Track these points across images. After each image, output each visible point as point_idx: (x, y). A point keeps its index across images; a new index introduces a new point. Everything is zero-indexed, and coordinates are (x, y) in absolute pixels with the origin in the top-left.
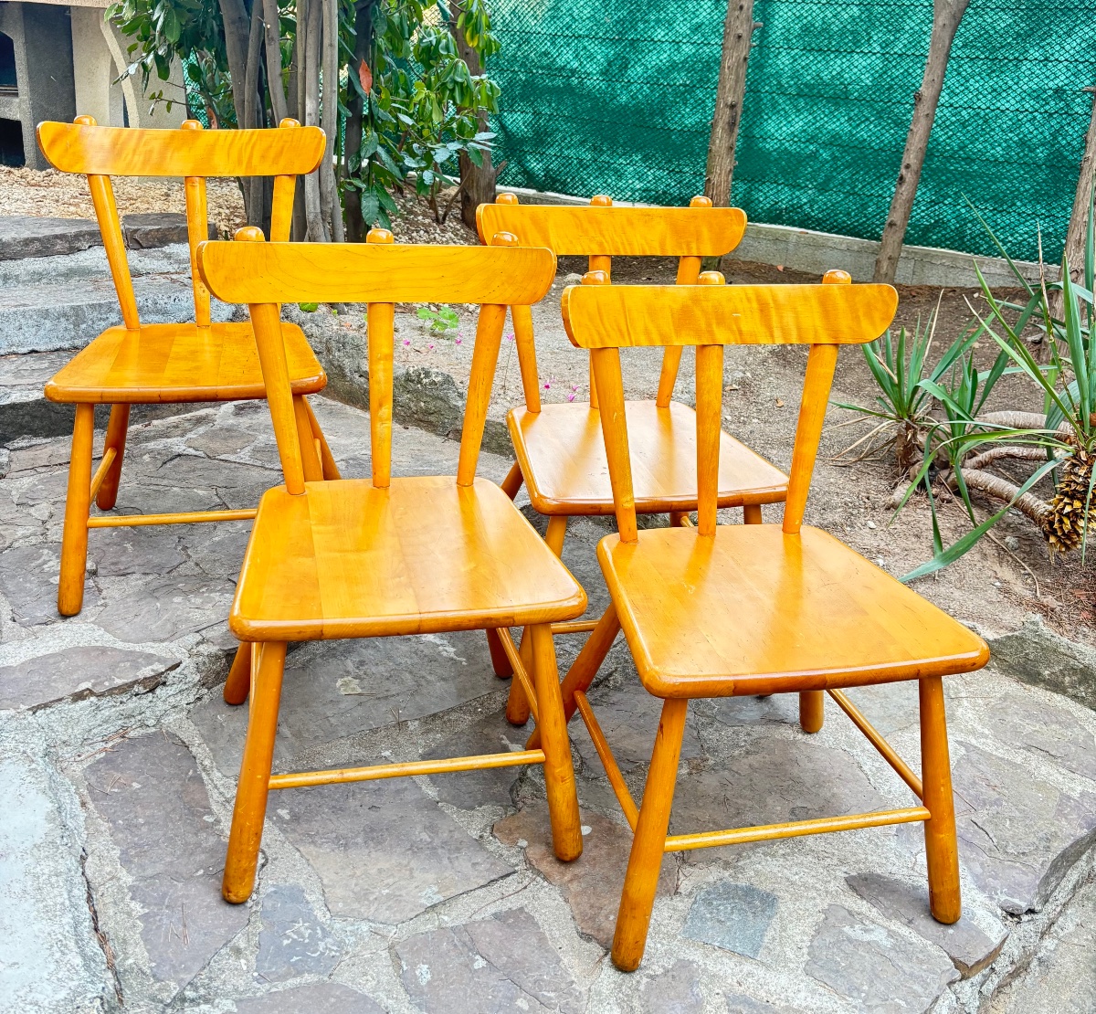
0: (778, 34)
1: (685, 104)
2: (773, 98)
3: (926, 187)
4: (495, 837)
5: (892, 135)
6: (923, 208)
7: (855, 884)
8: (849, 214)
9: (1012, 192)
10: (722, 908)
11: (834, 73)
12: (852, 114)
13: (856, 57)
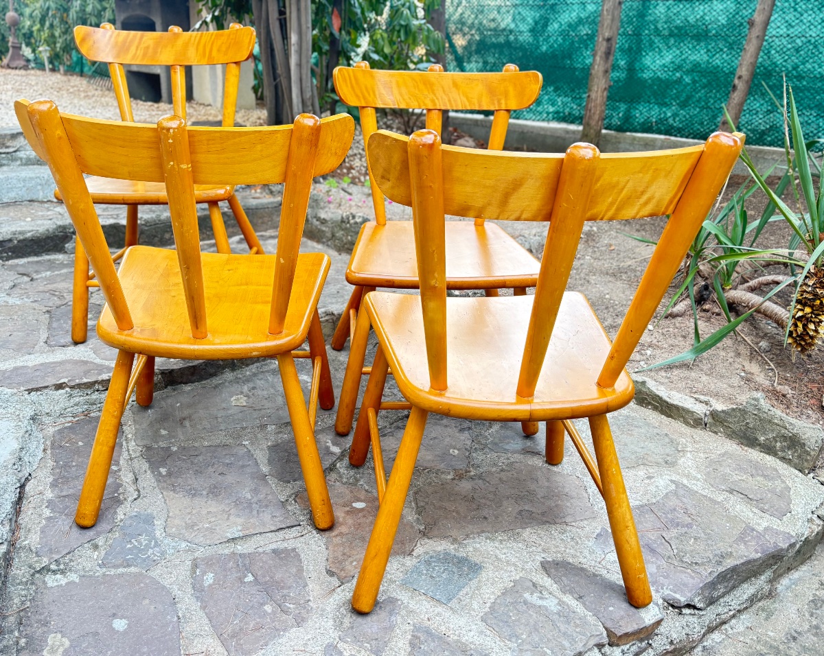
1: (586, 48)
4: (296, 501)
6: (761, 116)
7: (547, 566)
10: (437, 568)
11: (698, 17)
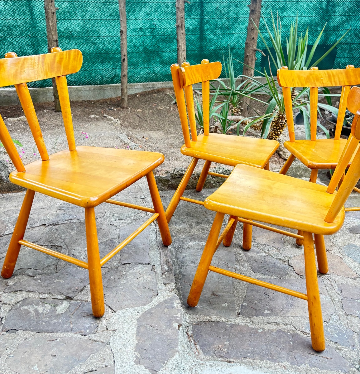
0: (38, 13)
2: (44, 39)
3: (110, 64)
5: (93, 48)
8: (86, 78)
9: (137, 62)
12: (77, 42)
13: (72, 21)
